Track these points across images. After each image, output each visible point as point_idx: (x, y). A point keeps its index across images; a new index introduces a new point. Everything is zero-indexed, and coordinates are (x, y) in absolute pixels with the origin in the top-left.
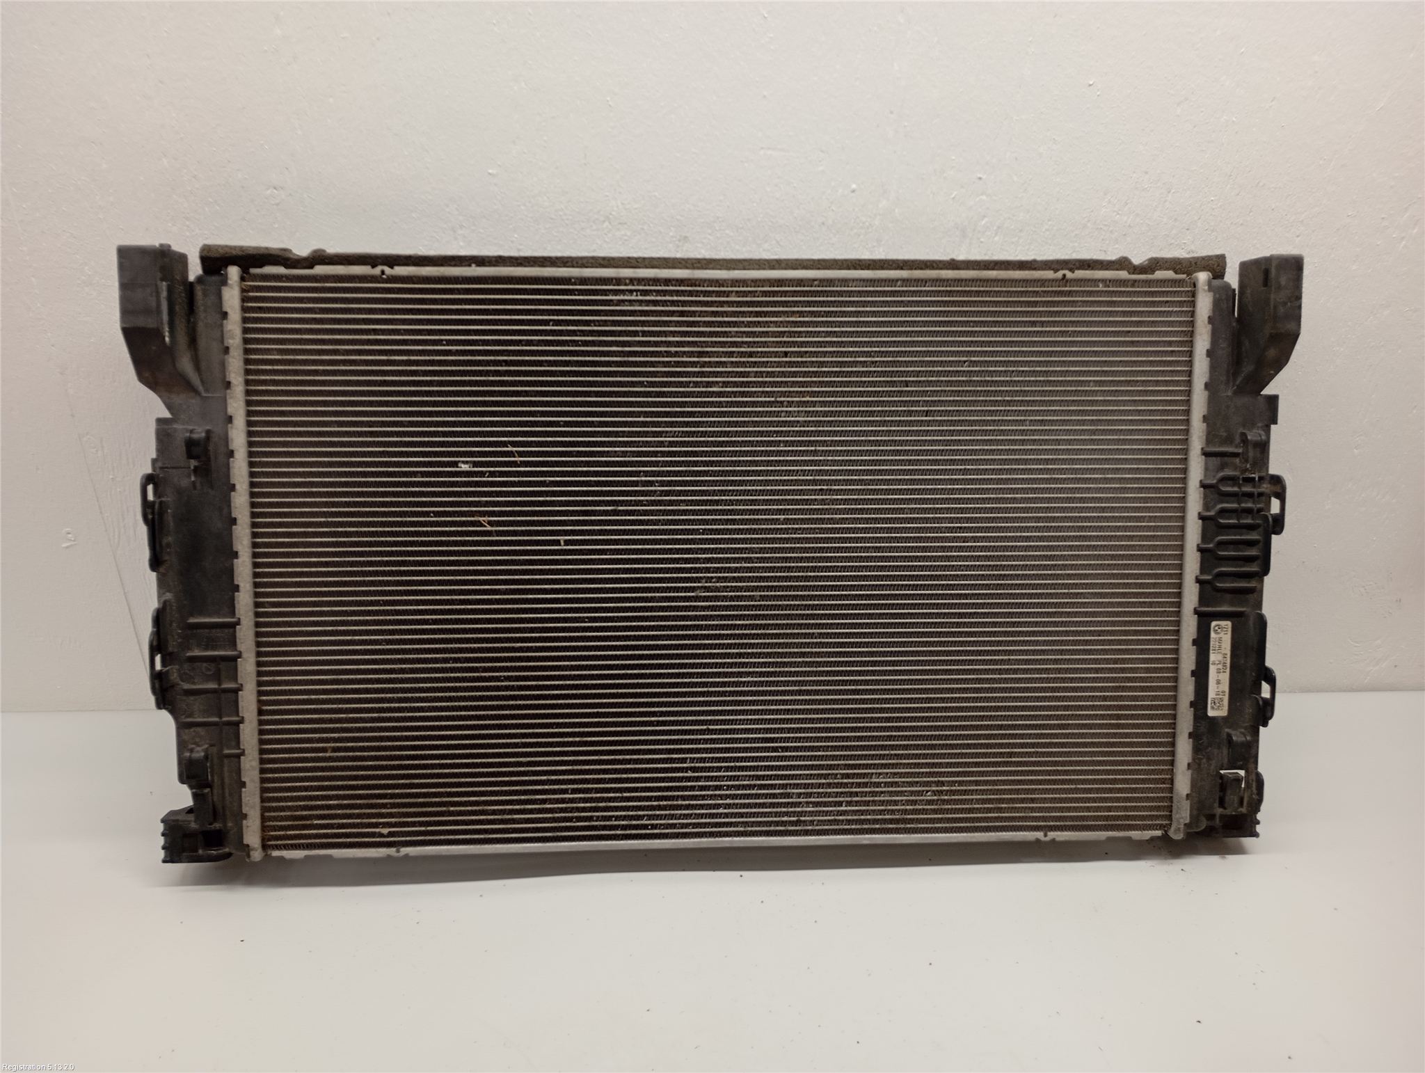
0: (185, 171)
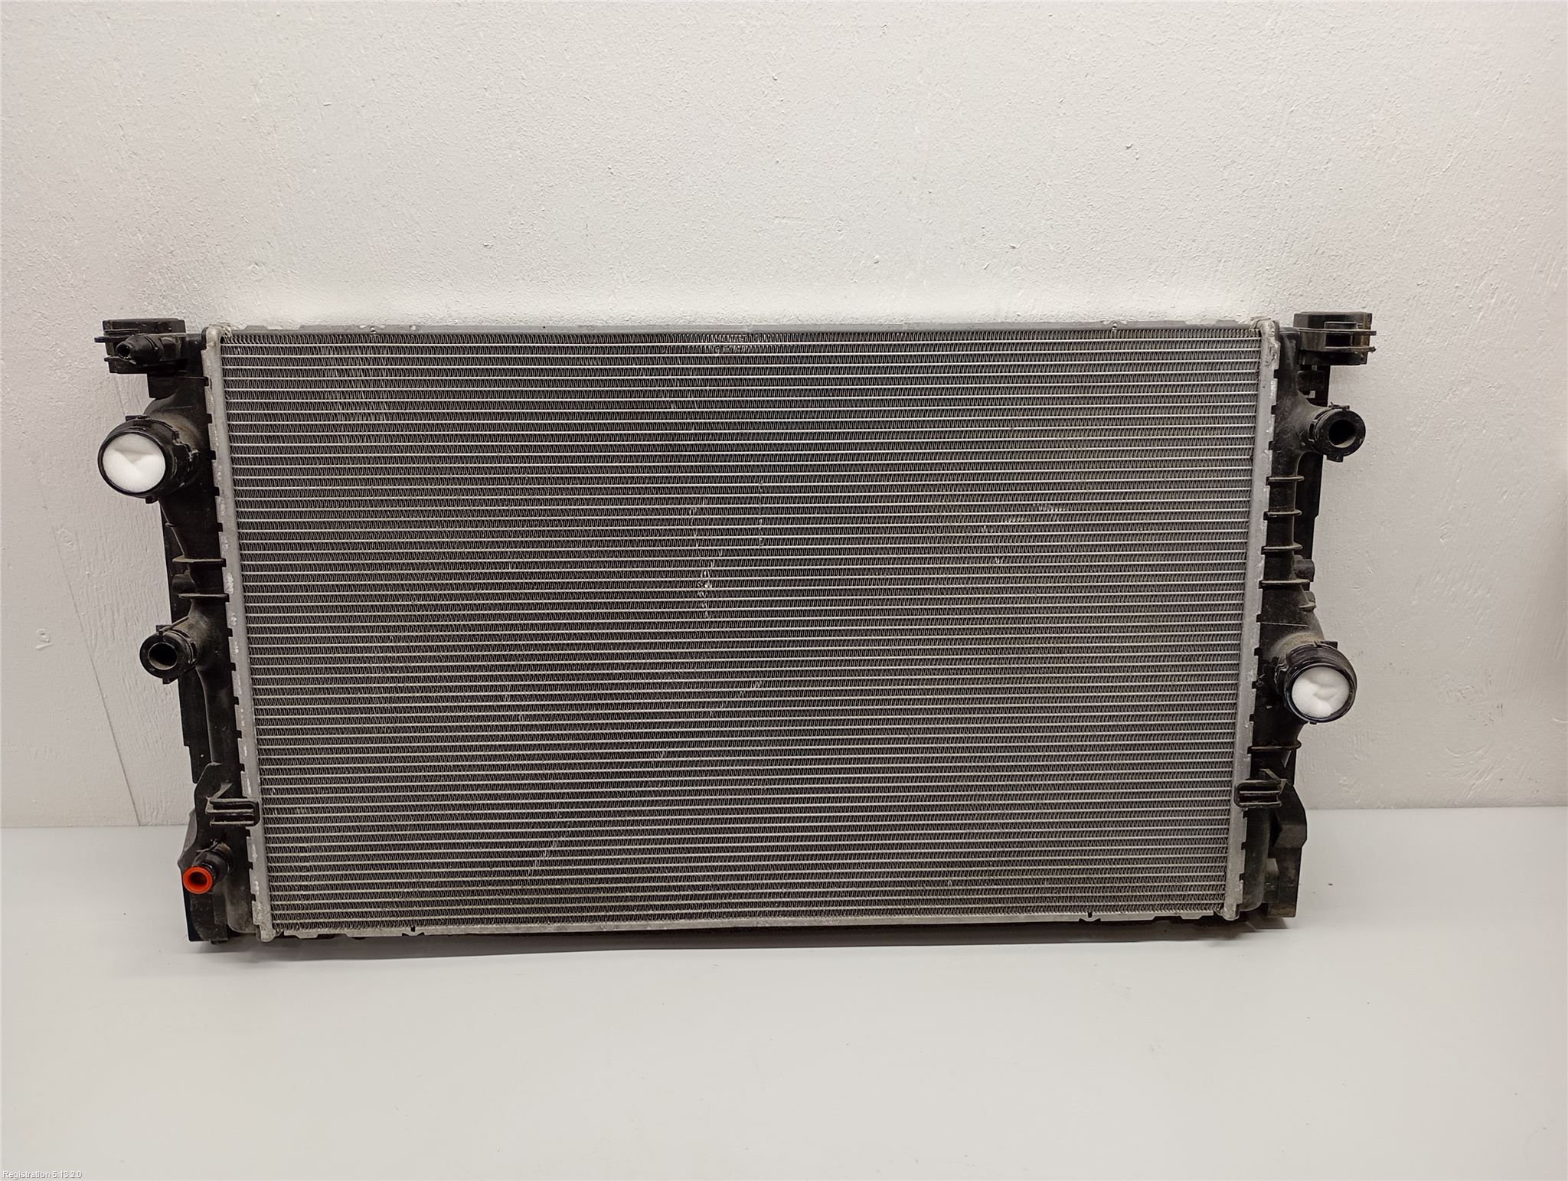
0: (161, 247)
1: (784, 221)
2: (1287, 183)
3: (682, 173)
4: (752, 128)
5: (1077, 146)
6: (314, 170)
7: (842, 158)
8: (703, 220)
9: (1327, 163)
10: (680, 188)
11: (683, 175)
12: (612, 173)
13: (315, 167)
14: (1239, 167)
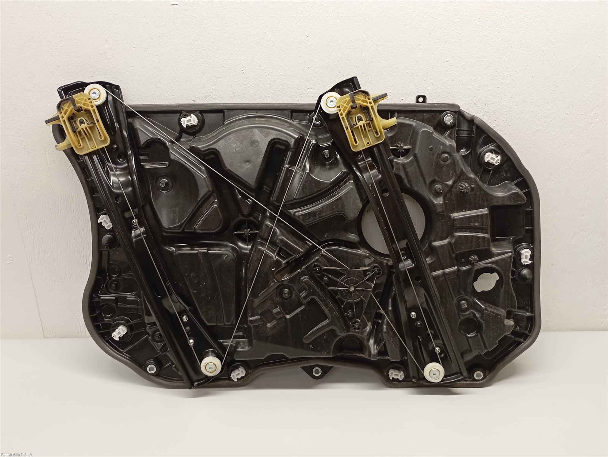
1: (311, 90)
2: (511, 74)
3: (271, 72)
4: (298, 55)
5: (427, 61)
6: (128, 72)
7: (334, 66)
8: (279, 90)
9: (527, 66)
10: (270, 78)
11: (271, 73)
12: (243, 72)
13: (128, 71)
14: (492, 68)
